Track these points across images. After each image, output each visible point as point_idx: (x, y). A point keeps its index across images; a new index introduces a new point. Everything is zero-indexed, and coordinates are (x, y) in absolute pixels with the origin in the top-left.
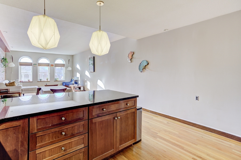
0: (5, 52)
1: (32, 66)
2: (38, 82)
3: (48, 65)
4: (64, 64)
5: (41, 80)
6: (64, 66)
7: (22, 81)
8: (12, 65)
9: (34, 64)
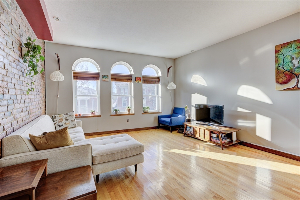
0: (41, 40)
1: (99, 81)
2: (111, 115)
3: (130, 78)
4: (159, 78)
5: (116, 111)
6: (159, 81)
7: (80, 115)
8: (59, 77)
9: (103, 76)
